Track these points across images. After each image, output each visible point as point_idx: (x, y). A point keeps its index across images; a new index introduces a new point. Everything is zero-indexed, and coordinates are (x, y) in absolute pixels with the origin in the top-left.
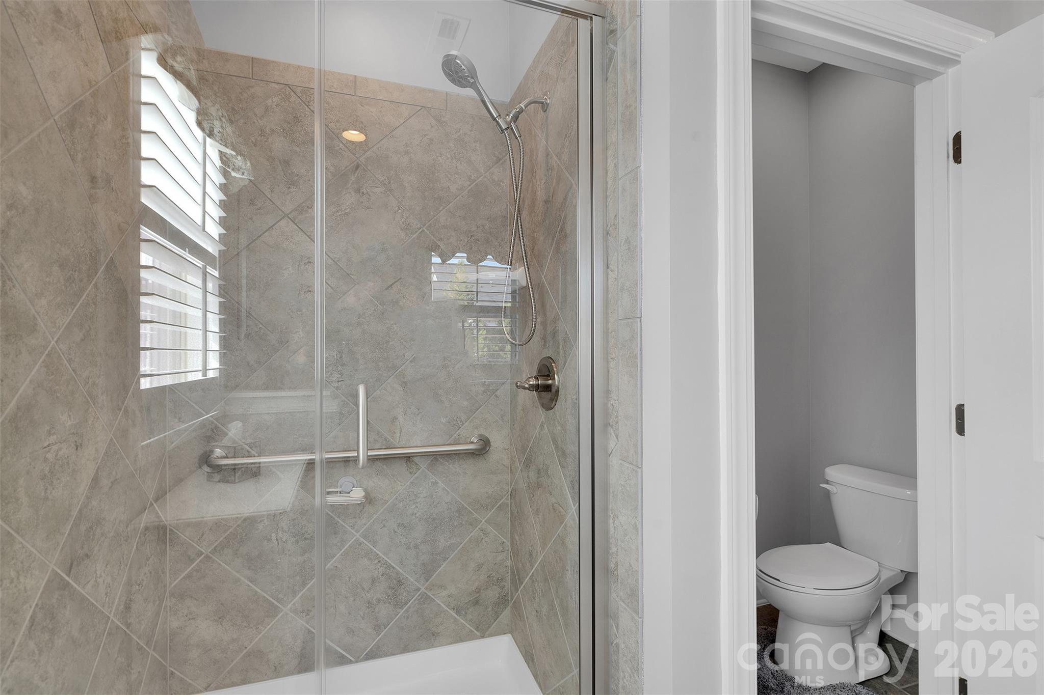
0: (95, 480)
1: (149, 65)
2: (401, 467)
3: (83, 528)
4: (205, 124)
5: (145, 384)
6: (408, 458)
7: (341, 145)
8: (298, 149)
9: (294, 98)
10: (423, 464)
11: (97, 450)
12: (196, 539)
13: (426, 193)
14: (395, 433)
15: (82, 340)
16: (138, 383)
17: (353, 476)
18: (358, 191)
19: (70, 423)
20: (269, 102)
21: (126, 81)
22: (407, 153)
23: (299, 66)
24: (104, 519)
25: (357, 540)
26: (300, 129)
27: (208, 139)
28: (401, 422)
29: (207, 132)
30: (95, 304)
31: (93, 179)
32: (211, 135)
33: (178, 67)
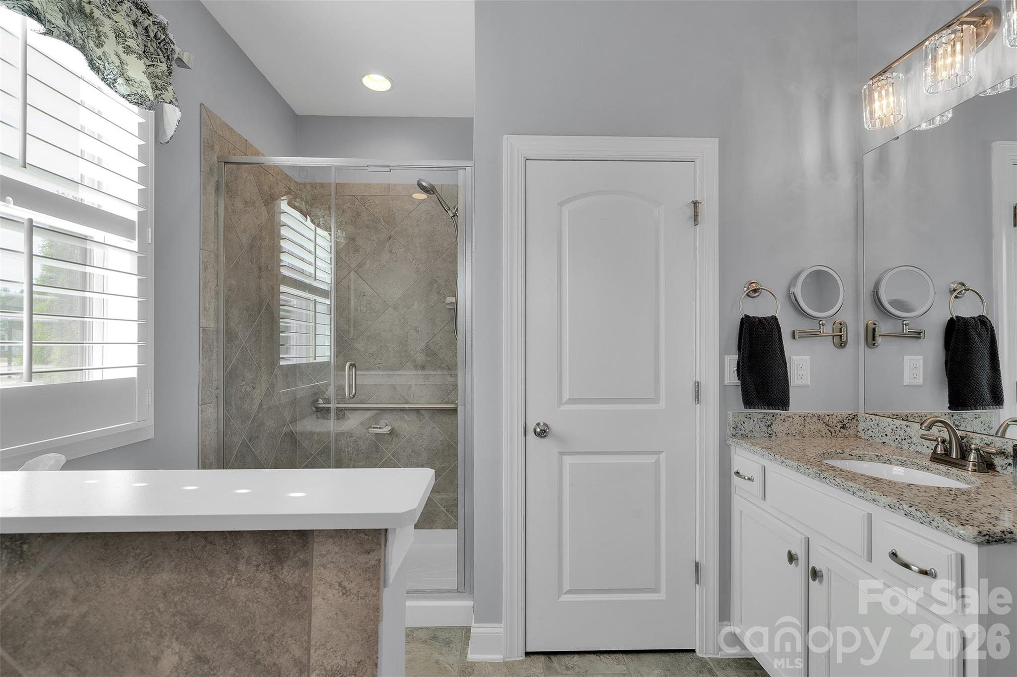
0: (261, 405)
1: (284, 206)
2: (413, 416)
3: (256, 425)
4: (315, 221)
5: (282, 363)
6: (418, 410)
7: (381, 226)
8: (359, 231)
9: (357, 202)
10: (427, 416)
11: (261, 391)
12: (310, 447)
13: (429, 249)
14: (410, 395)
15: (255, 341)
16: (279, 362)
17: (387, 419)
18: (390, 251)
19: (250, 377)
20: (344, 207)
21: (273, 216)
22: (418, 225)
23: (360, 184)
24: (265, 423)
25: (389, 457)
26: (360, 220)
27: (317, 228)
28: (414, 389)
29: (317, 224)
30: (260, 325)
31: (260, 268)
32: (318, 225)
33: (297, 204)
